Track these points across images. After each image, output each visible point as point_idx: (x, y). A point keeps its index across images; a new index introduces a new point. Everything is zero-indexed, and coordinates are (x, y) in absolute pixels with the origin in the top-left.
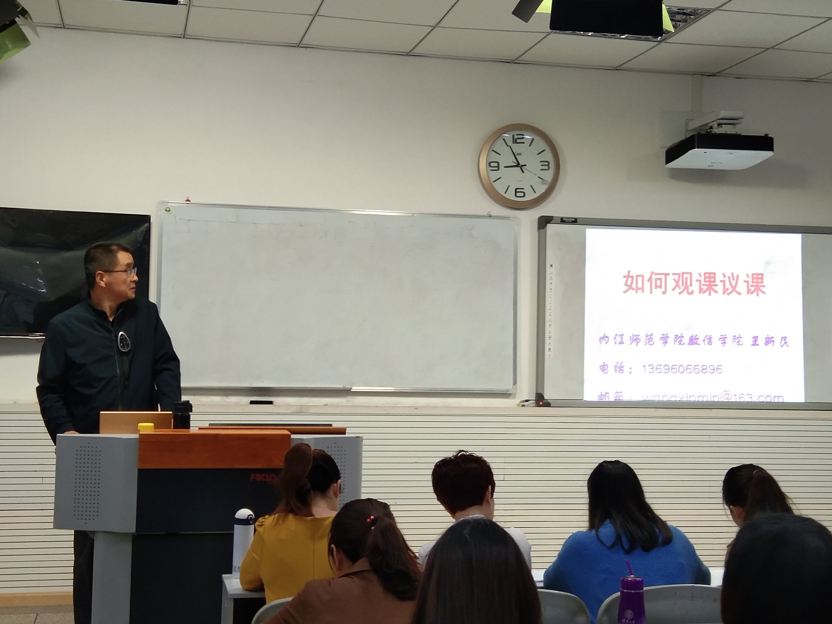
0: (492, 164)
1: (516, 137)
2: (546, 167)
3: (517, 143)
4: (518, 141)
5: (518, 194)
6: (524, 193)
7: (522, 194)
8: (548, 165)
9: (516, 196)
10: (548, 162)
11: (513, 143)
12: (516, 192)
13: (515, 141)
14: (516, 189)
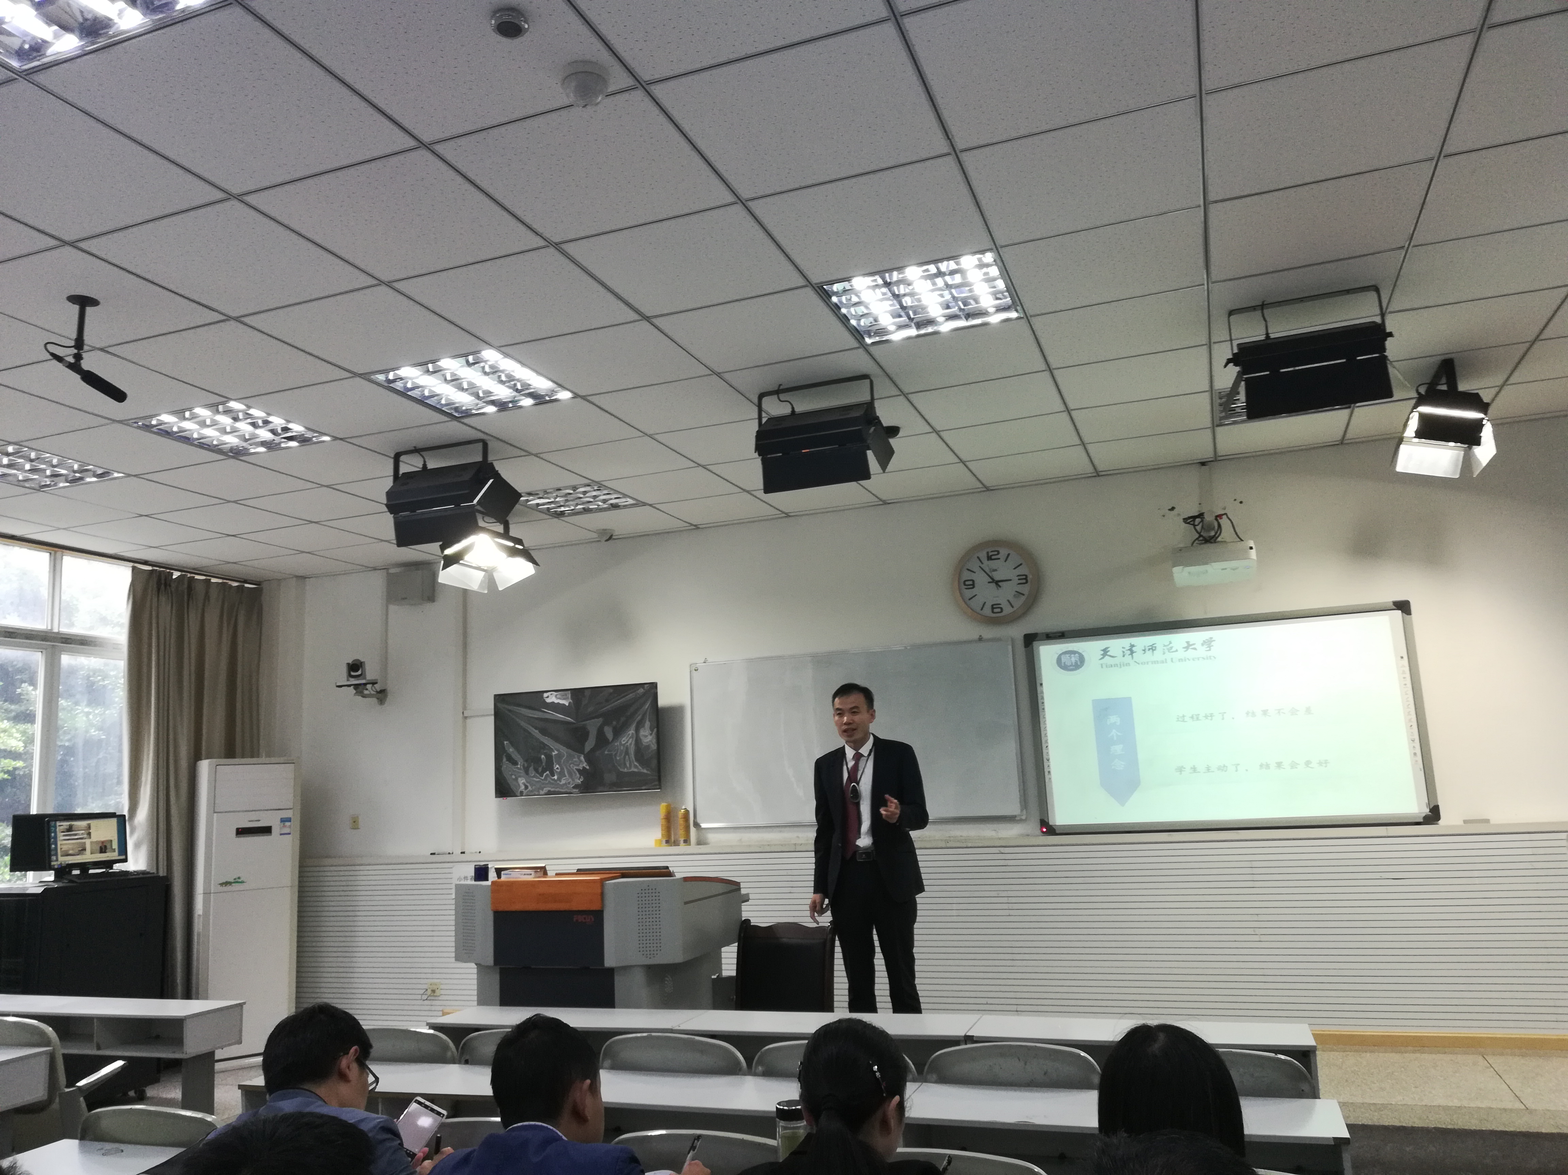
0: (967, 583)
1: (990, 554)
2: (1024, 581)
3: (992, 559)
4: (993, 557)
5: (995, 610)
6: (1001, 608)
7: (999, 610)
8: (1026, 579)
9: (993, 612)
10: (1026, 576)
11: (988, 560)
12: (993, 607)
13: (989, 558)
14: (992, 605)
